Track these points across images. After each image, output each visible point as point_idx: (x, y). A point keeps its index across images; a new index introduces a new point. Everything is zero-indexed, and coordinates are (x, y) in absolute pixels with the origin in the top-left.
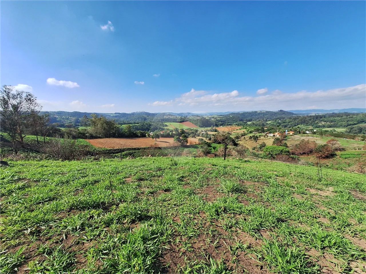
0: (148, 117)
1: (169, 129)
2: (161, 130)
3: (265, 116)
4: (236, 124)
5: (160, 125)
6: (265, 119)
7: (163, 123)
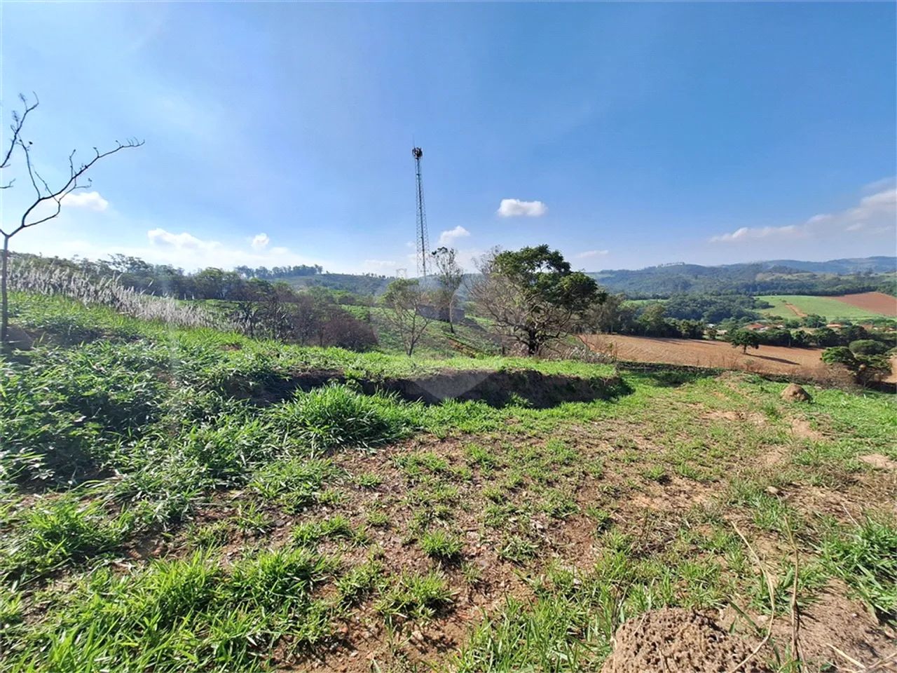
0: (696, 278)
1: (782, 317)
2: (745, 321)
5: (742, 303)
7: (755, 298)
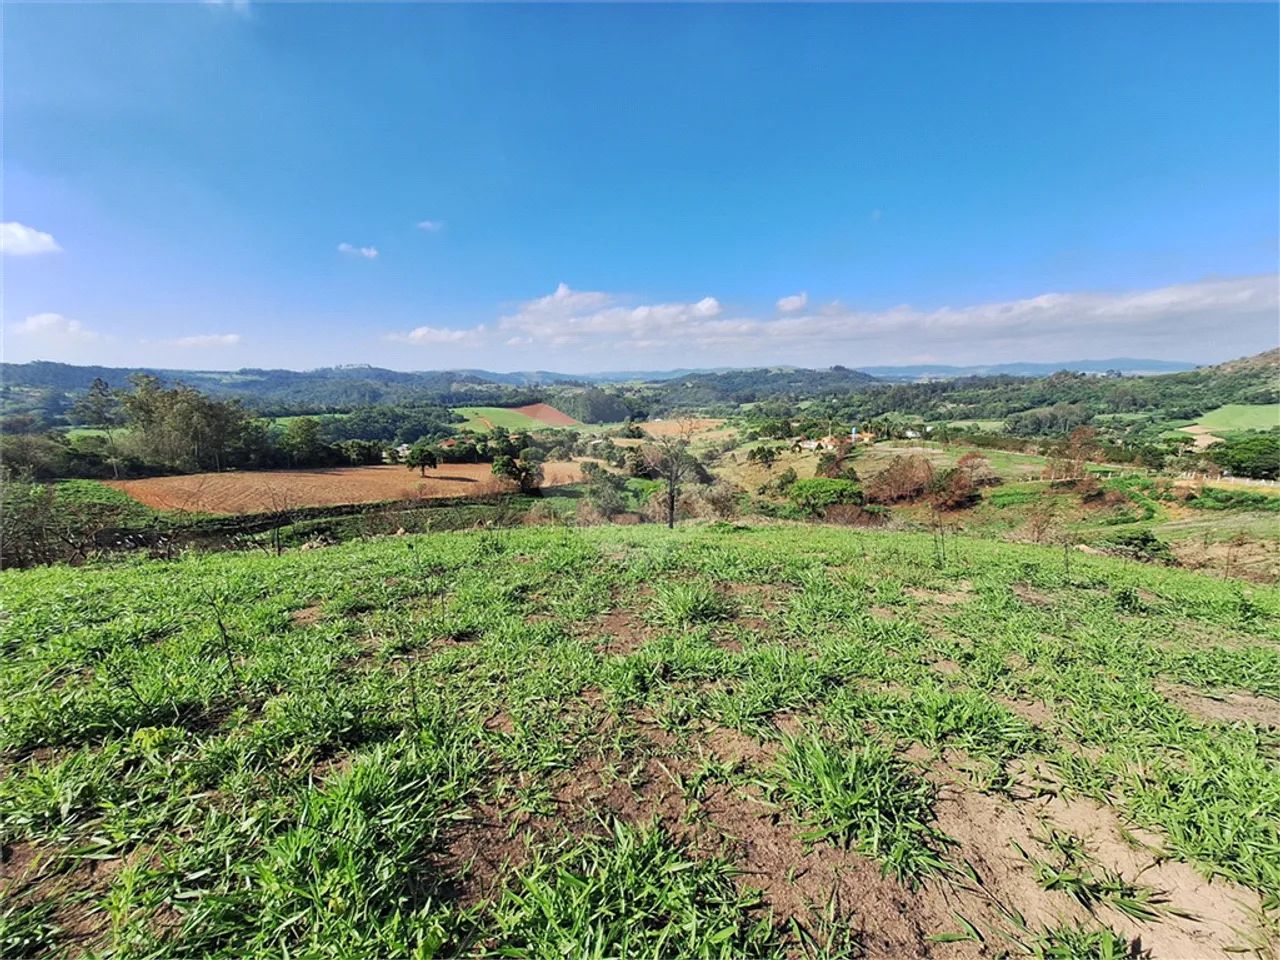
0: (387, 385)
1: (475, 430)
2: (440, 437)
3: (792, 384)
4: (707, 412)
5: (439, 417)
6: (792, 395)
7: (450, 410)
